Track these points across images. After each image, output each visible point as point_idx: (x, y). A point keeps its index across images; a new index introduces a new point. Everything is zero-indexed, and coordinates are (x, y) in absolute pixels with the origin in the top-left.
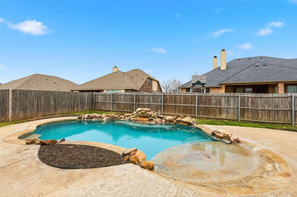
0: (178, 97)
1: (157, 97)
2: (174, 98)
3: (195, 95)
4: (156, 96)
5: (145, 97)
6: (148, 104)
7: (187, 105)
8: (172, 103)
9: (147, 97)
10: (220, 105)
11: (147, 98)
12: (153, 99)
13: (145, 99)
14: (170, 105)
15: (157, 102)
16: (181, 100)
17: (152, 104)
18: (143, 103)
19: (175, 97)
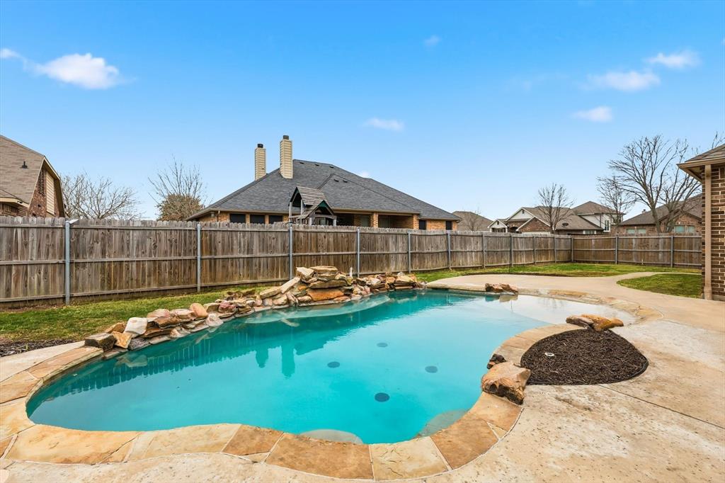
0: (323, 234)
1: (274, 236)
2: (315, 239)
3: (354, 231)
4: (269, 234)
5: (235, 238)
6: (247, 256)
7: (340, 253)
8: (311, 251)
9: (244, 237)
10: (388, 249)
11: (242, 240)
12: (262, 241)
13: (235, 242)
14: (308, 255)
15: (274, 249)
16: (328, 242)
17: (258, 255)
18: (230, 256)
19: (317, 236)
